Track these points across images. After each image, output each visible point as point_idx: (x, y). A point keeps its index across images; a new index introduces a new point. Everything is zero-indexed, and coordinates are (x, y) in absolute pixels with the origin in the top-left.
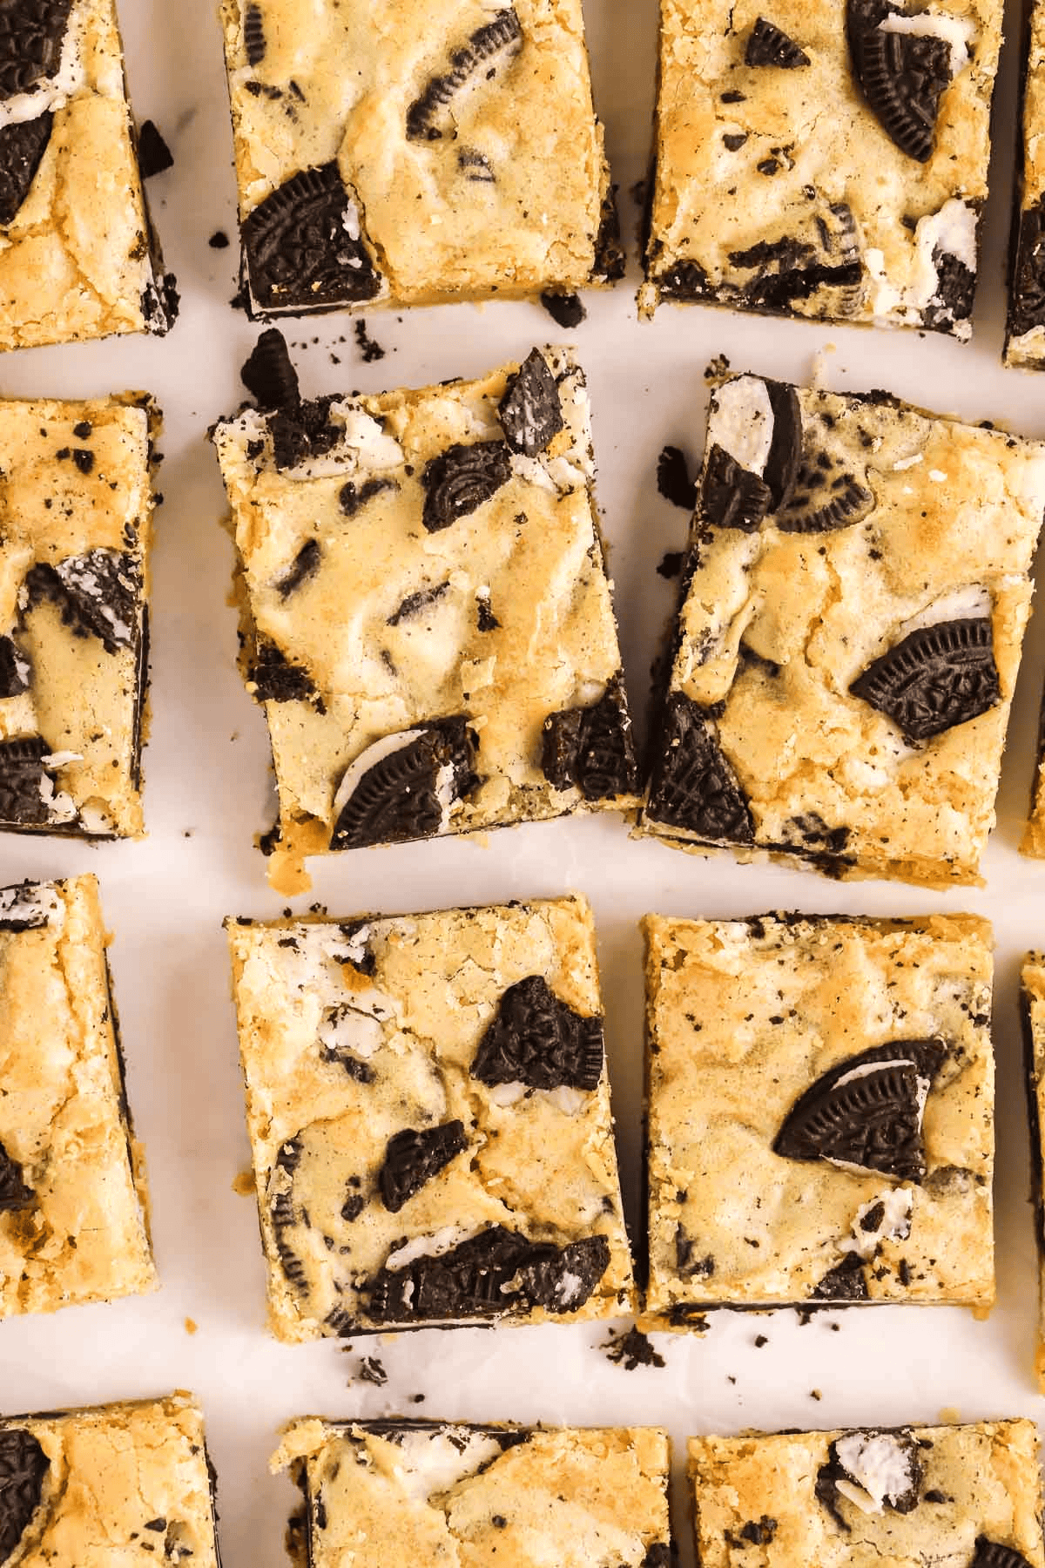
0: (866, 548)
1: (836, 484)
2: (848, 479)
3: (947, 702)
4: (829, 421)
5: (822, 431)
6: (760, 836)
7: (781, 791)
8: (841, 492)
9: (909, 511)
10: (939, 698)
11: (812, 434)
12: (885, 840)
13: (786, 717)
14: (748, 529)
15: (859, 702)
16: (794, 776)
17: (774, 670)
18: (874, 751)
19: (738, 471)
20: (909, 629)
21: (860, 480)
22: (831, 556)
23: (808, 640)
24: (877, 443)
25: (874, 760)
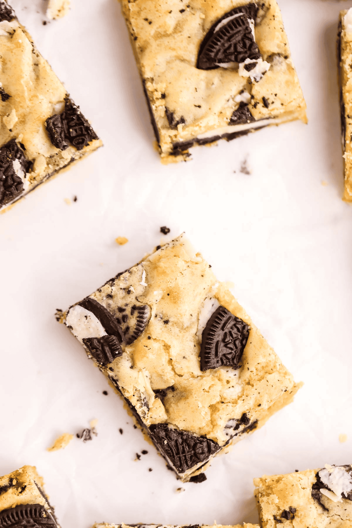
0: (161, 324)
1: (132, 313)
2: (134, 308)
3: (235, 345)
4: (110, 296)
5: (110, 302)
6: (221, 444)
7: (213, 423)
8: (136, 314)
9: (163, 298)
10: (231, 346)
11: (109, 305)
12: (260, 405)
13: (191, 400)
14: (120, 354)
15: (208, 371)
16: (212, 415)
17: (172, 388)
18: (228, 382)
19: (98, 340)
20: (200, 334)
21: (138, 304)
22: (153, 337)
23: (173, 369)
24: (132, 289)
25: (231, 384)
